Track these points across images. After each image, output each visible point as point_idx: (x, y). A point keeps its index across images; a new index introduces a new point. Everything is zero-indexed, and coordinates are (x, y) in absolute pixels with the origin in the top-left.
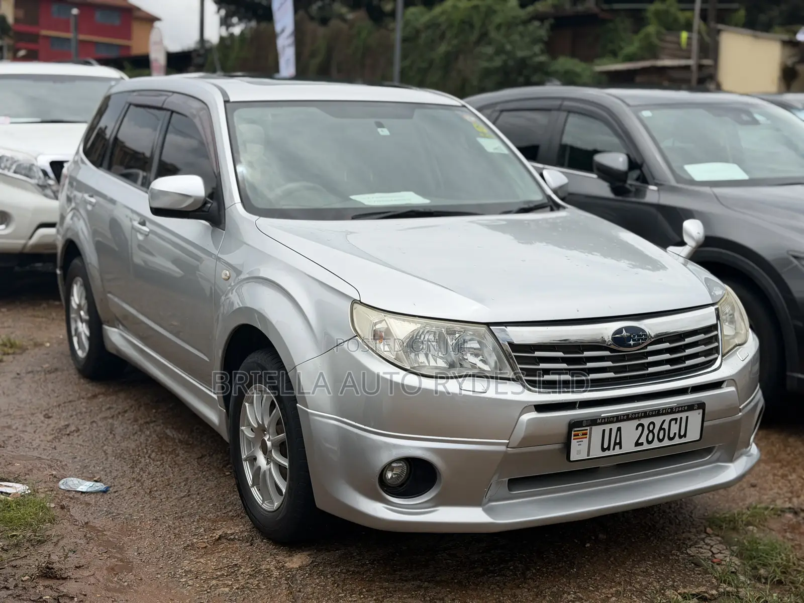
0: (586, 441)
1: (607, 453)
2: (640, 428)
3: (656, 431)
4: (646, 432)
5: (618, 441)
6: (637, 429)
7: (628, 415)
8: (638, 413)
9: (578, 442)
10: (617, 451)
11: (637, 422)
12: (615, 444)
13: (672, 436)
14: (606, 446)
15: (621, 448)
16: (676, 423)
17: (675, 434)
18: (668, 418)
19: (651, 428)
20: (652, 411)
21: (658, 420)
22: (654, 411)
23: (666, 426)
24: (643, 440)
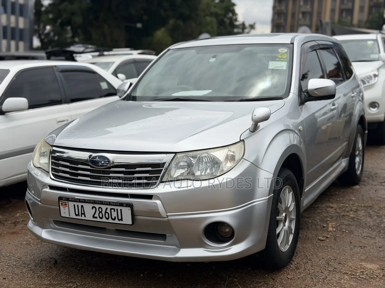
0: (67, 208)
1: (78, 217)
2: (94, 209)
3: (103, 213)
4: (98, 212)
5: (83, 212)
6: (92, 209)
7: (85, 200)
8: (91, 200)
9: (63, 208)
10: (83, 218)
11: (92, 205)
12: (82, 214)
13: (113, 218)
14: (77, 213)
15: (85, 216)
16: (114, 211)
17: (115, 217)
18: (109, 207)
19: (100, 210)
20: (98, 201)
21: (104, 207)
22: (100, 201)
23: (108, 211)
24: (97, 215)
